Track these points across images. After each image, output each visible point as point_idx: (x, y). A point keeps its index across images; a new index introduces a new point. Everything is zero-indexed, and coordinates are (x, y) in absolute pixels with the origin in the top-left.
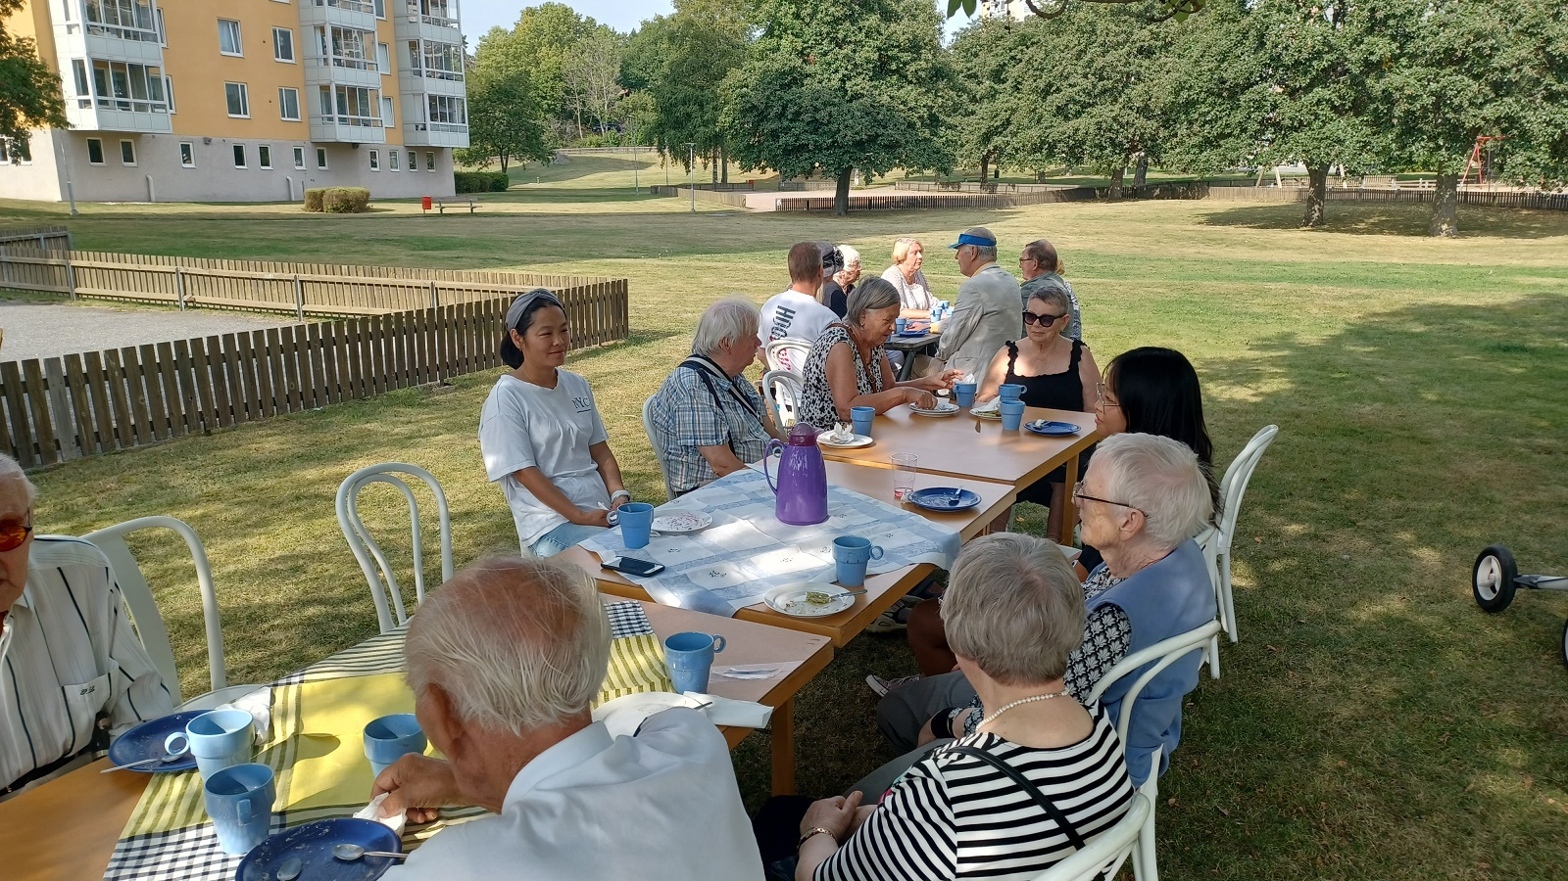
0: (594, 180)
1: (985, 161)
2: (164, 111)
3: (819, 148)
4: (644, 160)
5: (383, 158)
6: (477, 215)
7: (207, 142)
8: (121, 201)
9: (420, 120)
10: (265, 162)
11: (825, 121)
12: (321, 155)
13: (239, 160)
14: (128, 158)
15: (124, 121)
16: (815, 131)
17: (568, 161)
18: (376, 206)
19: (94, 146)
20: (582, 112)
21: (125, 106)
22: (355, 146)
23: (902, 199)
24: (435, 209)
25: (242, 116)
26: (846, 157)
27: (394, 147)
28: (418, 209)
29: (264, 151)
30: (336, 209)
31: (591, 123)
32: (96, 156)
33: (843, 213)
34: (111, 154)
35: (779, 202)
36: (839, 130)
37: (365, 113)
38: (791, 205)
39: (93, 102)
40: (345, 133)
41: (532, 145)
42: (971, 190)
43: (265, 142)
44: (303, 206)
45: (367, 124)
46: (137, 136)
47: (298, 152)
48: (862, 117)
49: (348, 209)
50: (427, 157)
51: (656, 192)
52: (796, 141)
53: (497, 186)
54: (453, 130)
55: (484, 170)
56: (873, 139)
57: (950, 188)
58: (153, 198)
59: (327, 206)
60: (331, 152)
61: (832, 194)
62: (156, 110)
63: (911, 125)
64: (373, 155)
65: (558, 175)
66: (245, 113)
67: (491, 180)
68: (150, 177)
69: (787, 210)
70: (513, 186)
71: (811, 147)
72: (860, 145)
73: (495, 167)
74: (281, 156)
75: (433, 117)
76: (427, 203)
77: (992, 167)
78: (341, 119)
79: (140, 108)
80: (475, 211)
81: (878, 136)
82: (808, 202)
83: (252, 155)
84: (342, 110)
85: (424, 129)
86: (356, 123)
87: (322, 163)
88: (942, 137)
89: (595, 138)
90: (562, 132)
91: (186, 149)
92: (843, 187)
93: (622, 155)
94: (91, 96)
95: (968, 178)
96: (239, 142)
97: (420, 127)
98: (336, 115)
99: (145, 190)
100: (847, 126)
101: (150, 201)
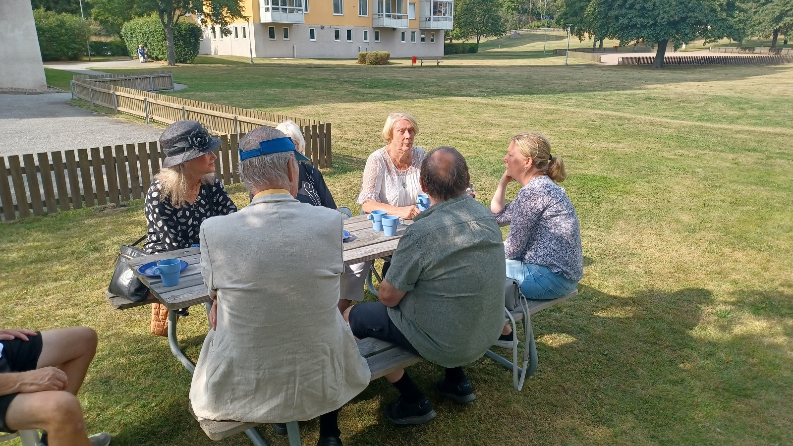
0: (530, 46)
1: (776, 33)
2: (301, 12)
3: (644, 27)
4: (562, 35)
5: (408, 36)
6: (440, 67)
7: (322, 28)
8: (280, 57)
9: (427, 15)
10: (349, 38)
11: (650, 9)
12: (377, 34)
13: (337, 37)
14: (286, 36)
15: (284, 18)
16: (643, 16)
17: (520, 36)
18: (392, 61)
19: (271, 30)
20: (532, 9)
21: (284, 10)
22: (394, 29)
23: (703, 58)
24: (418, 63)
25: (340, 14)
26: (663, 33)
27: (413, 30)
28: (409, 63)
29: (349, 33)
30: (371, 63)
31: (537, 15)
32: (272, 36)
33: (659, 67)
34: (279, 35)
35: (621, 60)
36: (659, 14)
37: (399, 11)
38: (628, 61)
39: (270, 9)
40: (389, 23)
41: (496, 28)
42: (763, 52)
43: (349, 28)
44: (357, 61)
45: (400, 17)
46: (290, 25)
47: (366, 33)
48: (676, 6)
49: (377, 63)
50: (431, 35)
51: (557, 53)
52: (629, 23)
53: (472, 51)
54: (446, 20)
55: (466, 42)
56: (683, 20)
57: (747, 51)
58: (295, 56)
59: (367, 61)
60: (382, 33)
61: (654, 55)
62: (299, 12)
63: (713, 11)
64: (403, 34)
65: (513, 44)
66: (342, 13)
67: (469, 47)
68: (295, 46)
69: (625, 65)
70: (480, 50)
71: (638, 26)
72: (673, 24)
73: (473, 41)
74: (357, 35)
75: (435, 13)
76: (414, 60)
77: (780, 37)
78: (386, 15)
79: (292, 11)
80: (439, 64)
81: (687, 17)
82: (639, 59)
83: (343, 34)
84: (388, 10)
85: (429, 20)
86: (394, 17)
87: (377, 39)
88: (735, 18)
89: (537, 23)
90: (520, 20)
91: (312, 31)
92: (661, 52)
93: (550, 33)
94: (270, 6)
95: (761, 44)
96: (337, 27)
97: (428, 18)
98: (385, 13)
99: (292, 52)
100: (665, 12)
101: (294, 57)
